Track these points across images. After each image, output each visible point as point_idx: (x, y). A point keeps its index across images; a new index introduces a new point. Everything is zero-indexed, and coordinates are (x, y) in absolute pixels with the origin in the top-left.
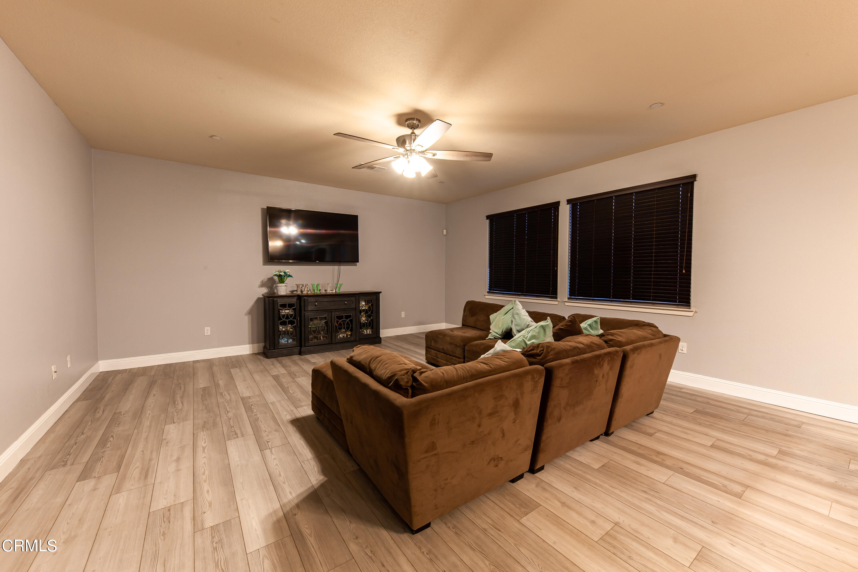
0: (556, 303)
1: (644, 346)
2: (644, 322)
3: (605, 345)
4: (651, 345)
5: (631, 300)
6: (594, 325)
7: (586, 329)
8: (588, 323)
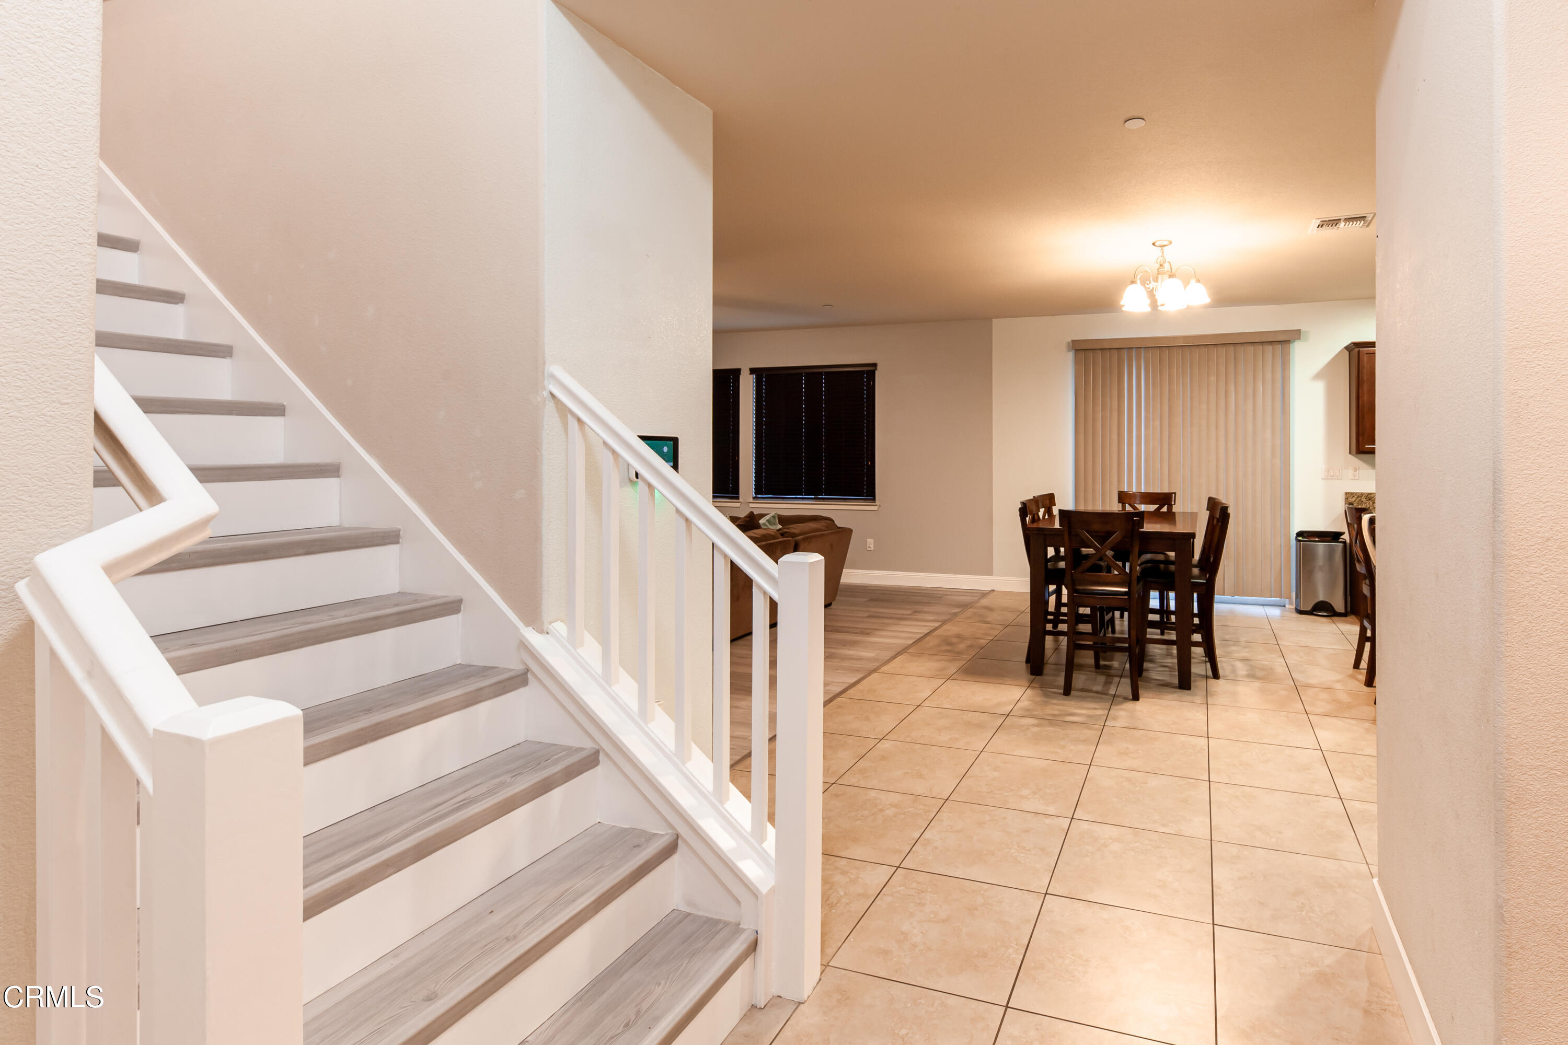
0: (738, 505)
1: (815, 536)
2: (822, 516)
3: (780, 536)
4: (823, 535)
5: (804, 497)
6: (772, 520)
7: (764, 524)
8: (767, 518)
